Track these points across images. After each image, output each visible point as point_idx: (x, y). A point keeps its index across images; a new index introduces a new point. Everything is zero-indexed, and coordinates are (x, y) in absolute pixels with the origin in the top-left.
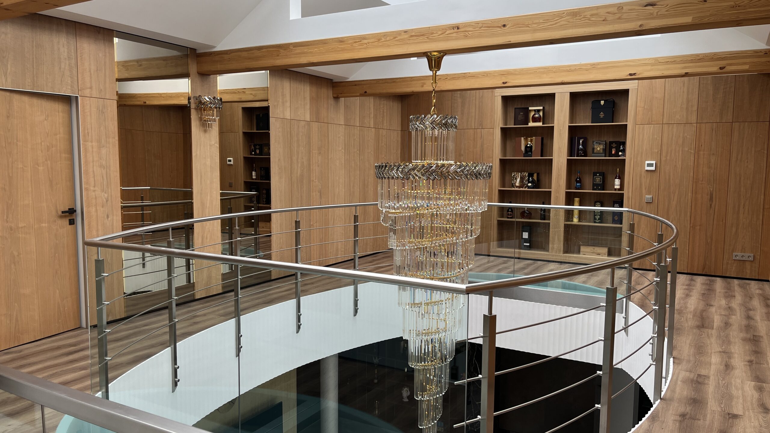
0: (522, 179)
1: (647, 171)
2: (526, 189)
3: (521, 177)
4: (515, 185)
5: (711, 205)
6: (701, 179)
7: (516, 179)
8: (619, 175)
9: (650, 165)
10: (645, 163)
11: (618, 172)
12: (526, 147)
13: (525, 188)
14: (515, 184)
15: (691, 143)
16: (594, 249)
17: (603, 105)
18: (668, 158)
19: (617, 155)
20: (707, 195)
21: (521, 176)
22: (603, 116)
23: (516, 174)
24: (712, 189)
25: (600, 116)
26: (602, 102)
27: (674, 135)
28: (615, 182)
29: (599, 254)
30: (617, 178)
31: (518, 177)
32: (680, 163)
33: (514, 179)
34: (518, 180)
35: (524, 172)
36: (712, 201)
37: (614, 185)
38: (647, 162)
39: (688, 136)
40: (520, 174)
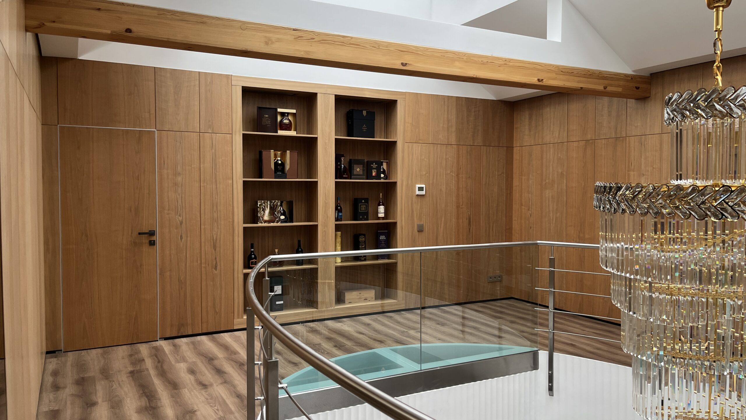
0: (273, 210)
1: (418, 195)
2: (279, 224)
3: (271, 208)
4: (263, 220)
5: (469, 229)
6: (461, 204)
7: (264, 210)
8: (382, 202)
9: (421, 189)
10: (415, 187)
11: (381, 197)
12: (276, 164)
13: (277, 222)
14: (262, 218)
15: (452, 166)
16: (360, 294)
17: (366, 116)
18: (435, 181)
19: (378, 177)
20: (467, 220)
21: (270, 205)
22: (366, 130)
23: (264, 203)
24: (470, 213)
25: (363, 129)
26: (365, 113)
27: (439, 157)
28: (379, 210)
29: (366, 299)
30: (381, 205)
31: (267, 208)
32: (444, 187)
33: (260, 209)
34: (267, 211)
35: (275, 200)
36: (470, 226)
37: (377, 213)
38: (418, 186)
39: (449, 158)
40: (269, 202)
